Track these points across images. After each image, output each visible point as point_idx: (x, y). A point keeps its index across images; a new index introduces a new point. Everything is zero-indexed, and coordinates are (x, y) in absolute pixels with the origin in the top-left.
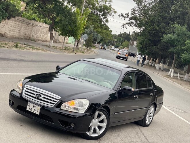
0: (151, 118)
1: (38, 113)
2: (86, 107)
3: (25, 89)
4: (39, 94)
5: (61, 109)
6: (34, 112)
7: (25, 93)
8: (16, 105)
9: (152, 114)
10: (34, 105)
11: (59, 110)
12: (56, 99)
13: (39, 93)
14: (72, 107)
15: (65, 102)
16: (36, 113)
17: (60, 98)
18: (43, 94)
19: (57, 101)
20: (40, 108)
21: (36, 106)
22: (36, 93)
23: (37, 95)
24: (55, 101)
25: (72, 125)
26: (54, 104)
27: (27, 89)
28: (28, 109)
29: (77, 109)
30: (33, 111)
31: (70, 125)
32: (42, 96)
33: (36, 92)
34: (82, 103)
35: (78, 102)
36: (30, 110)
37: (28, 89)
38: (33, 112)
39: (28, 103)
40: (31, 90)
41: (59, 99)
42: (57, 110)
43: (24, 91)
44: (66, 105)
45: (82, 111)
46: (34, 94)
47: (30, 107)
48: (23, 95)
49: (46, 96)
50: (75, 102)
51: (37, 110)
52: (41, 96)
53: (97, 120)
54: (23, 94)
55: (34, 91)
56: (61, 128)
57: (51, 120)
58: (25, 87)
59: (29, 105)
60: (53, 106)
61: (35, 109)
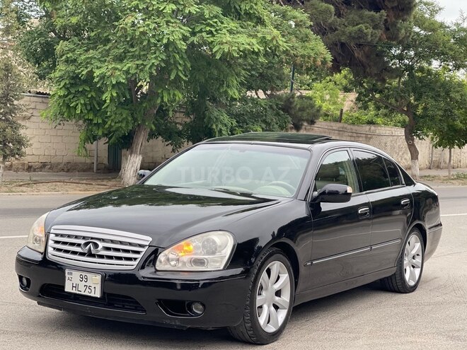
1: (98, 295)
2: (227, 252)
3: (52, 236)
4: (90, 242)
5: (157, 271)
6: (87, 293)
7: (54, 248)
8: (35, 286)
10: (84, 274)
11: (150, 273)
12: (140, 246)
13: (92, 238)
14: (186, 258)
15: (164, 249)
16: (92, 295)
17: (151, 239)
18: (103, 240)
19: (144, 250)
20: (99, 278)
21: (89, 275)
24: (138, 252)
25: (198, 309)
26: (135, 259)
27: (57, 235)
28: (68, 288)
29: (200, 262)
30: (83, 291)
31: (191, 310)
32: (101, 245)
33: (84, 238)
34: (214, 242)
35: (200, 244)
36: (74, 291)
37: (62, 236)
38: (83, 293)
39: (67, 271)
40: (69, 236)
41: (147, 244)
42: (147, 273)
43: (51, 243)
44: (171, 256)
45: (218, 264)
46: (79, 245)
47: (74, 283)
48: (49, 255)
49: (112, 242)
50: (194, 244)
51: (92, 286)
54: (50, 250)
55: (76, 237)
56: (168, 322)
57: (136, 306)
58: (52, 231)
59: (70, 276)
60: (134, 267)
61: (86, 284)
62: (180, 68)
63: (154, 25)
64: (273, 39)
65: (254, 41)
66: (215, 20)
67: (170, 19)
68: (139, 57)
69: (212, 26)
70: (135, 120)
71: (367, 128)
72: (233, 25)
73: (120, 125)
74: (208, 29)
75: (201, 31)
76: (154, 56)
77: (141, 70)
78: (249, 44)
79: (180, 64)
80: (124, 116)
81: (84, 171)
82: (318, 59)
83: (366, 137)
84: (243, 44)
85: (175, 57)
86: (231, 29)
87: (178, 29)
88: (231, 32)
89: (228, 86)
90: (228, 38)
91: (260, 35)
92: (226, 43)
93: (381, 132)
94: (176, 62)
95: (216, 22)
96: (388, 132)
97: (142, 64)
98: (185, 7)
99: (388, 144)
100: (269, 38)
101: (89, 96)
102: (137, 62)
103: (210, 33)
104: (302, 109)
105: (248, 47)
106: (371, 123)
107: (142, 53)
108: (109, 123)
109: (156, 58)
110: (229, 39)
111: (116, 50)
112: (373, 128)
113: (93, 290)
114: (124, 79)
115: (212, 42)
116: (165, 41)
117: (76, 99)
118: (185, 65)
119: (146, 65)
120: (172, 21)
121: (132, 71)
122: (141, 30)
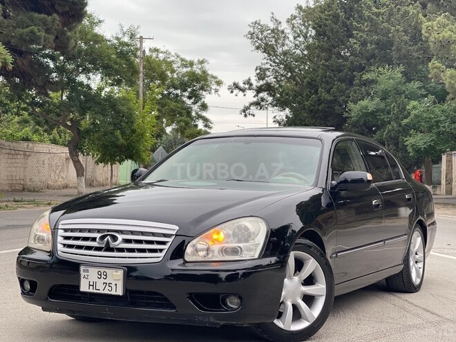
0: (421, 265)
1: (120, 292)
2: (261, 239)
3: (61, 232)
4: (107, 235)
5: (186, 262)
6: (106, 292)
7: (64, 245)
8: (43, 289)
9: (421, 255)
10: (102, 270)
11: (180, 265)
12: (165, 235)
13: (108, 231)
14: (216, 248)
15: (193, 238)
16: (113, 293)
17: (177, 228)
18: (121, 232)
19: (170, 240)
20: (120, 273)
21: (109, 271)
22: (98, 235)
23: (102, 238)
24: (164, 243)
25: (233, 303)
26: (161, 250)
27: (66, 230)
28: (84, 287)
29: (235, 251)
30: (101, 289)
31: (226, 305)
32: (120, 237)
33: (99, 231)
34: (246, 229)
35: (231, 232)
36: (91, 290)
37: (72, 230)
38: (101, 292)
39: (82, 268)
40: (81, 230)
41: (174, 233)
42: (176, 265)
43: (60, 239)
44: (199, 246)
45: (252, 253)
46: (94, 239)
47: (90, 281)
48: (59, 252)
49: (132, 233)
50: (225, 232)
51: (114, 284)
52: (115, 238)
53: (296, 279)
54: (60, 247)
55: (90, 231)
56: (201, 318)
57: (165, 303)
58: (60, 227)
59: (86, 274)
60: (161, 259)
61: (105, 281)
113: (114, 287)
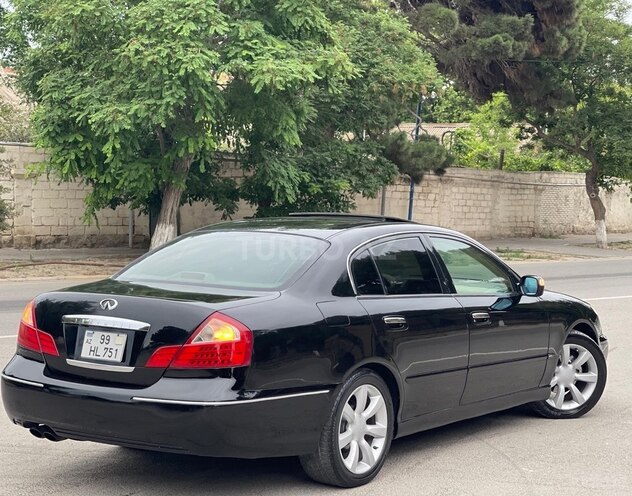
62: (209, 107)
63: (167, 51)
64: (336, 65)
65: (309, 68)
66: (254, 41)
67: (188, 41)
68: (151, 95)
69: (250, 49)
70: (159, 177)
71: (537, 175)
72: (280, 46)
73: (134, 184)
74: (245, 53)
75: (235, 57)
76: (170, 92)
77: (154, 112)
78: (302, 73)
79: (209, 102)
80: (141, 173)
81: (116, 246)
82: (423, 87)
83: (535, 189)
84: (293, 73)
85: (200, 93)
86: (278, 52)
87: (199, 55)
88: (276, 56)
89: (285, 129)
90: (271, 64)
91: (320, 59)
92: (268, 71)
93: (559, 181)
94: (202, 100)
95: (256, 44)
96: (569, 182)
97: (155, 104)
98: (210, 25)
99: (571, 197)
100: (331, 62)
101: (83, 149)
102: (148, 102)
103: (249, 58)
104: (416, 155)
105: (300, 77)
106: (545, 168)
107: (154, 89)
108: (121, 182)
109: (172, 95)
110: (271, 66)
111: (121, 86)
112: (545, 175)
114: (129, 124)
115: (252, 70)
116: (182, 73)
117: (65, 152)
118: (217, 103)
119: (160, 105)
120: (192, 44)
121: (142, 115)
122: (149, 59)
